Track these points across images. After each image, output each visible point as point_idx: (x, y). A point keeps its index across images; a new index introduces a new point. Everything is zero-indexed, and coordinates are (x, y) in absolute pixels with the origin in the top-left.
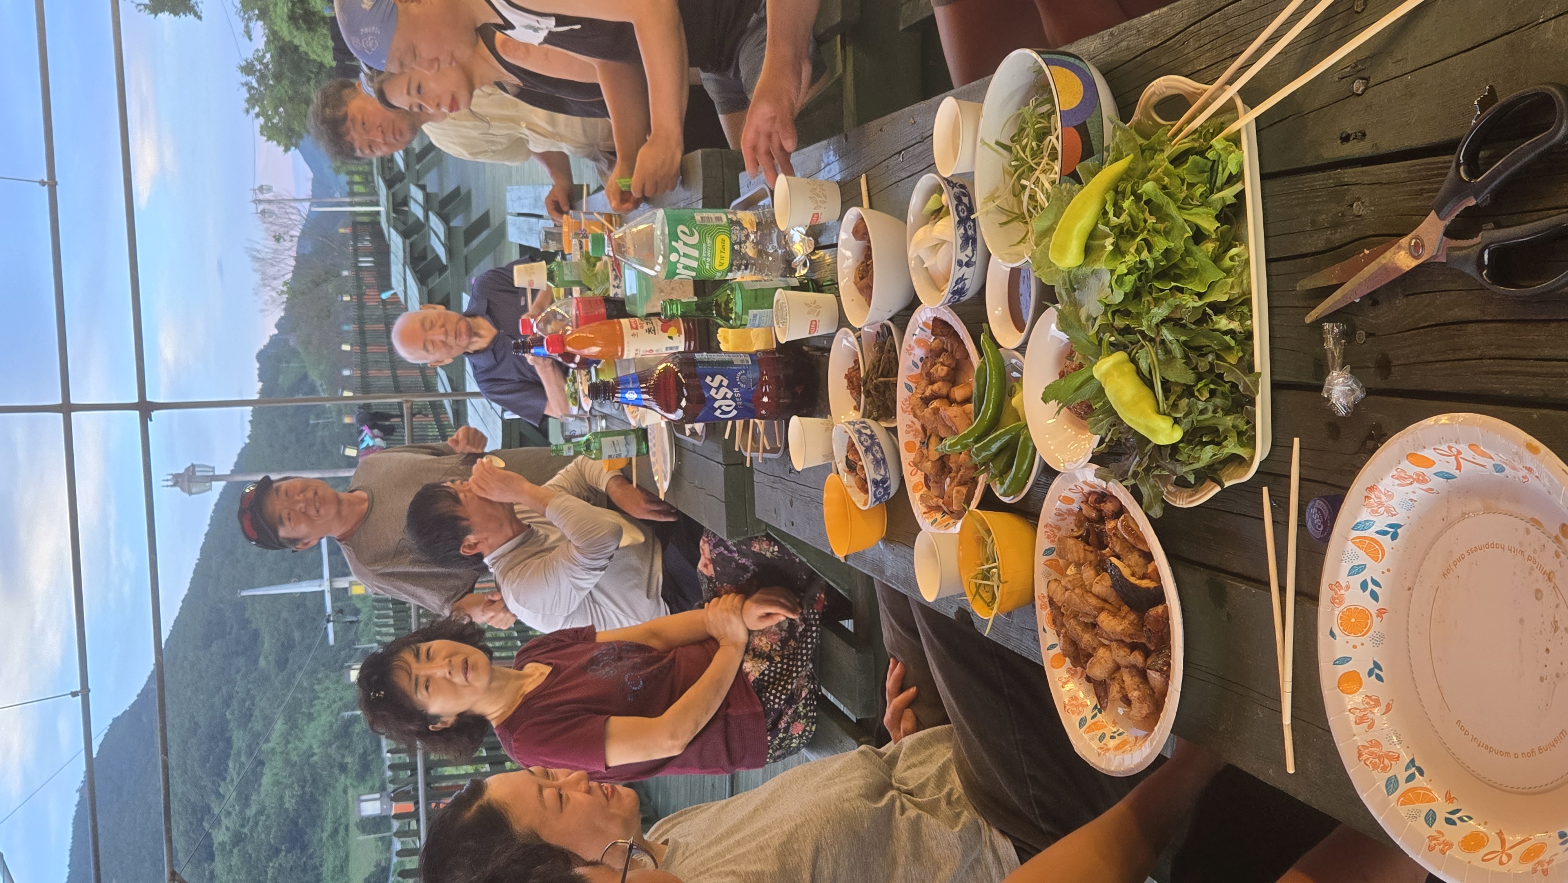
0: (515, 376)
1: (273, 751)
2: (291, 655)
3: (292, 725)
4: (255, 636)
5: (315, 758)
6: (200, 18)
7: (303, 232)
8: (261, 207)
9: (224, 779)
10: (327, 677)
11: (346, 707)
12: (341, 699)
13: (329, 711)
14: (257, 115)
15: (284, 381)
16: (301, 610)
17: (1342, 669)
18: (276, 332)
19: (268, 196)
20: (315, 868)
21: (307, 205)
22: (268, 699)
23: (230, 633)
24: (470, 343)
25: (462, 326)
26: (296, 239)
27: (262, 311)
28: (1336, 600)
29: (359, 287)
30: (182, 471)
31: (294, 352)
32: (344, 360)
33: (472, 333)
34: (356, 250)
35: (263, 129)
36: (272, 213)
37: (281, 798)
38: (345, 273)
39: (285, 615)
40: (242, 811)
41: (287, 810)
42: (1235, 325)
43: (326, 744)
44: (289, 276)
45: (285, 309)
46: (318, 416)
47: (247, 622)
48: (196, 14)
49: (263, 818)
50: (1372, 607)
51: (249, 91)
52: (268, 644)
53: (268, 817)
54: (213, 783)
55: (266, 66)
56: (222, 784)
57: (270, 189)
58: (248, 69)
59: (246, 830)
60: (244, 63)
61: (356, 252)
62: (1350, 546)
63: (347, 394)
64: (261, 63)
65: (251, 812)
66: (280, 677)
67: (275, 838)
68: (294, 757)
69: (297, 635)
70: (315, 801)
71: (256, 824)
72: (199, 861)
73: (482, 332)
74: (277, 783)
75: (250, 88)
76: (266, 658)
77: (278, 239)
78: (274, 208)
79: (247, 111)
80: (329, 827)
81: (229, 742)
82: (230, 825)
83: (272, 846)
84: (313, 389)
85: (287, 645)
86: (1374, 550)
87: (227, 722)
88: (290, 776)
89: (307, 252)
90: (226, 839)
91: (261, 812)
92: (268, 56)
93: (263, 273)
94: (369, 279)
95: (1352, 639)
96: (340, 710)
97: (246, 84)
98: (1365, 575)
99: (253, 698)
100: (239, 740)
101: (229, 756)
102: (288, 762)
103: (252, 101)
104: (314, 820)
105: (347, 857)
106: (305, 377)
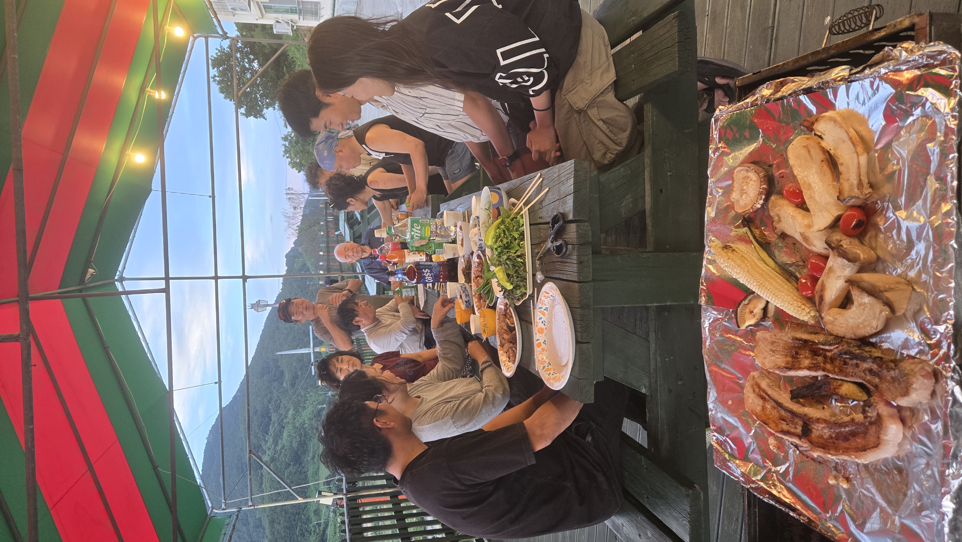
0: (379, 267)
1: (288, 423)
2: (297, 381)
3: (297, 411)
4: (282, 372)
5: (306, 425)
6: (266, 119)
7: (305, 205)
8: (289, 196)
9: (268, 434)
10: (312, 391)
11: (319, 404)
12: (317, 400)
13: (312, 406)
14: (288, 157)
15: (297, 266)
16: (301, 362)
17: (538, 342)
18: (293, 246)
19: (292, 192)
20: (305, 472)
21: (307, 195)
22: (287, 400)
23: (272, 372)
24: (362, 255)
25: (359, 249)
26: (302, 209)
27: (288, 238)
28: (537, 326)
29: (327, 229)
30: (255, 303)
31: (301, 254)
32: (320, 258)
33: (363, 251)
34: (326, 214)
35: (290, 163)
36: (293, 198)
37: (292, 442)
38: (322, 223)
39: (294, 364)
40: (275, 448)
41: (294, 447)
42: (522, 260)
43: (311, 419)
44: (299, 224)
45: (298, 237)
46: (310, 281)
47: (279, 367)
48: (264, 118)
49: (284, 451)
50: (544, 327)
51: (285, 148)
52: (287, 376)
53: (286, 450)
54: (263, 435)
55: (292, 138)
56: (267, 436)
57: (292, 189)
58: (285, 139)
59: (276, 456)
60: (283, 136)
61: (327, 215)
62: (539, 313)
63: (322, 272)
64: (290, 137)
65: (278, 448)
66: (292, 391)
67: (288, 459)
68: (297, 425)
69: (299, 373)
70: (306, 444)
71: (281, 453)
72: (257, 469)
73: (367, 251)
74: (289, 436)
75: (286, 146)
76: (286, 383)
77: (295, 208)
78: (294, 196)
79: (284, 156)
80: (311, 455)
81: (270, 418)
82: (270, 454)
83: (287, 463)
84: (308, 270)
85: (295, 377)
86: (544, 314)
87: (270, 409)
88: (295, 433)
89: (307, 213)
90: (268, 459)
91: (283, 448)
92: (293, 134)
93: (289, 222)
94: (331, 225)
95: (540, 335)
96: (317, 405)
97: (284, 145)
98: (542, 320)
99: (280, 400)
100: (274, 417)
101: (269, 424)
102: (294, 427)
103: (286, 152)
104: (305, 452)
105: (318, 468)
106: (305, 264)
